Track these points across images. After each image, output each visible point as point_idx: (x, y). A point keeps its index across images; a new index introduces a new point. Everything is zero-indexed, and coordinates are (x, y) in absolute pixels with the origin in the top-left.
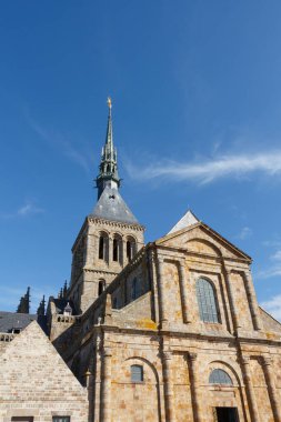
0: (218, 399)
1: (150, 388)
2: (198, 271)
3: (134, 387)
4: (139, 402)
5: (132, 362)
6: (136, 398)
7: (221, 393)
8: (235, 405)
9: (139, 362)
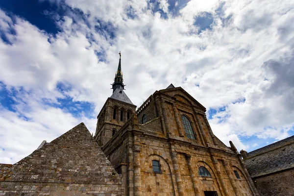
0: (206, 186)
1: (166, 177)
2: (182, 111)
3: (155, 175)
4: (160, 187)
5: (152, 158)
6: (158, 184)
7: (206, 182)
8: (215, 190)
9: (157, 158)
